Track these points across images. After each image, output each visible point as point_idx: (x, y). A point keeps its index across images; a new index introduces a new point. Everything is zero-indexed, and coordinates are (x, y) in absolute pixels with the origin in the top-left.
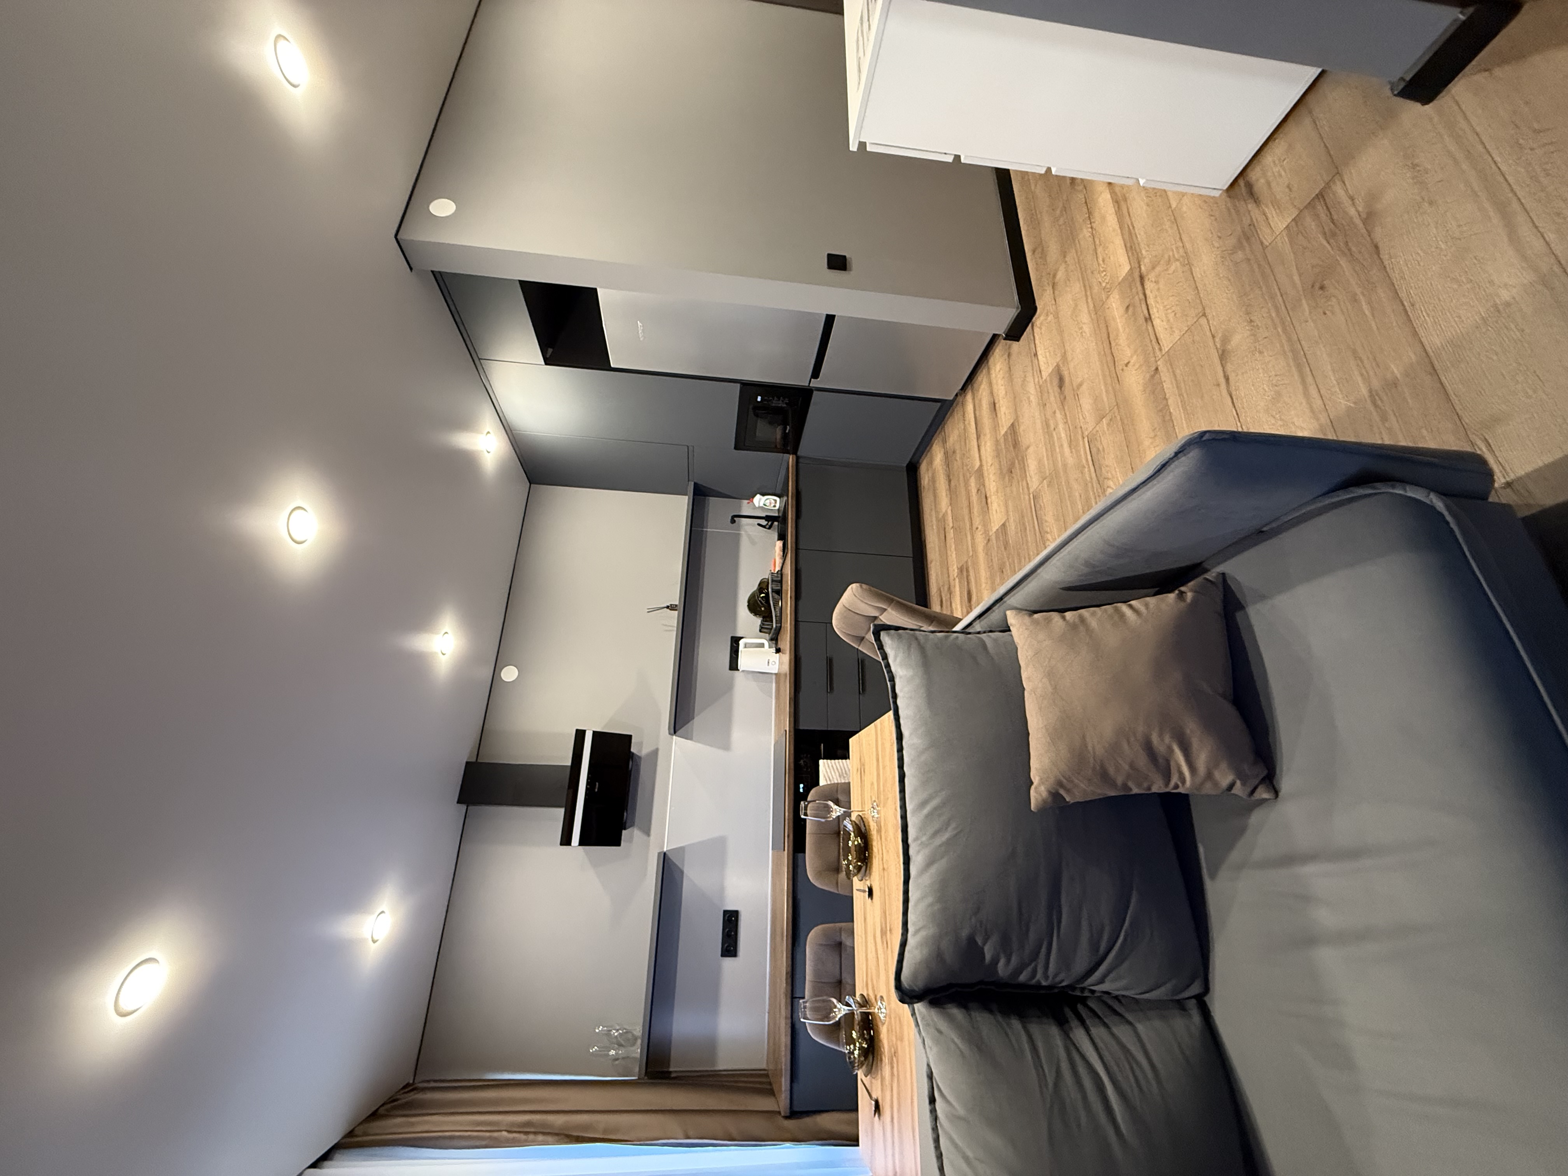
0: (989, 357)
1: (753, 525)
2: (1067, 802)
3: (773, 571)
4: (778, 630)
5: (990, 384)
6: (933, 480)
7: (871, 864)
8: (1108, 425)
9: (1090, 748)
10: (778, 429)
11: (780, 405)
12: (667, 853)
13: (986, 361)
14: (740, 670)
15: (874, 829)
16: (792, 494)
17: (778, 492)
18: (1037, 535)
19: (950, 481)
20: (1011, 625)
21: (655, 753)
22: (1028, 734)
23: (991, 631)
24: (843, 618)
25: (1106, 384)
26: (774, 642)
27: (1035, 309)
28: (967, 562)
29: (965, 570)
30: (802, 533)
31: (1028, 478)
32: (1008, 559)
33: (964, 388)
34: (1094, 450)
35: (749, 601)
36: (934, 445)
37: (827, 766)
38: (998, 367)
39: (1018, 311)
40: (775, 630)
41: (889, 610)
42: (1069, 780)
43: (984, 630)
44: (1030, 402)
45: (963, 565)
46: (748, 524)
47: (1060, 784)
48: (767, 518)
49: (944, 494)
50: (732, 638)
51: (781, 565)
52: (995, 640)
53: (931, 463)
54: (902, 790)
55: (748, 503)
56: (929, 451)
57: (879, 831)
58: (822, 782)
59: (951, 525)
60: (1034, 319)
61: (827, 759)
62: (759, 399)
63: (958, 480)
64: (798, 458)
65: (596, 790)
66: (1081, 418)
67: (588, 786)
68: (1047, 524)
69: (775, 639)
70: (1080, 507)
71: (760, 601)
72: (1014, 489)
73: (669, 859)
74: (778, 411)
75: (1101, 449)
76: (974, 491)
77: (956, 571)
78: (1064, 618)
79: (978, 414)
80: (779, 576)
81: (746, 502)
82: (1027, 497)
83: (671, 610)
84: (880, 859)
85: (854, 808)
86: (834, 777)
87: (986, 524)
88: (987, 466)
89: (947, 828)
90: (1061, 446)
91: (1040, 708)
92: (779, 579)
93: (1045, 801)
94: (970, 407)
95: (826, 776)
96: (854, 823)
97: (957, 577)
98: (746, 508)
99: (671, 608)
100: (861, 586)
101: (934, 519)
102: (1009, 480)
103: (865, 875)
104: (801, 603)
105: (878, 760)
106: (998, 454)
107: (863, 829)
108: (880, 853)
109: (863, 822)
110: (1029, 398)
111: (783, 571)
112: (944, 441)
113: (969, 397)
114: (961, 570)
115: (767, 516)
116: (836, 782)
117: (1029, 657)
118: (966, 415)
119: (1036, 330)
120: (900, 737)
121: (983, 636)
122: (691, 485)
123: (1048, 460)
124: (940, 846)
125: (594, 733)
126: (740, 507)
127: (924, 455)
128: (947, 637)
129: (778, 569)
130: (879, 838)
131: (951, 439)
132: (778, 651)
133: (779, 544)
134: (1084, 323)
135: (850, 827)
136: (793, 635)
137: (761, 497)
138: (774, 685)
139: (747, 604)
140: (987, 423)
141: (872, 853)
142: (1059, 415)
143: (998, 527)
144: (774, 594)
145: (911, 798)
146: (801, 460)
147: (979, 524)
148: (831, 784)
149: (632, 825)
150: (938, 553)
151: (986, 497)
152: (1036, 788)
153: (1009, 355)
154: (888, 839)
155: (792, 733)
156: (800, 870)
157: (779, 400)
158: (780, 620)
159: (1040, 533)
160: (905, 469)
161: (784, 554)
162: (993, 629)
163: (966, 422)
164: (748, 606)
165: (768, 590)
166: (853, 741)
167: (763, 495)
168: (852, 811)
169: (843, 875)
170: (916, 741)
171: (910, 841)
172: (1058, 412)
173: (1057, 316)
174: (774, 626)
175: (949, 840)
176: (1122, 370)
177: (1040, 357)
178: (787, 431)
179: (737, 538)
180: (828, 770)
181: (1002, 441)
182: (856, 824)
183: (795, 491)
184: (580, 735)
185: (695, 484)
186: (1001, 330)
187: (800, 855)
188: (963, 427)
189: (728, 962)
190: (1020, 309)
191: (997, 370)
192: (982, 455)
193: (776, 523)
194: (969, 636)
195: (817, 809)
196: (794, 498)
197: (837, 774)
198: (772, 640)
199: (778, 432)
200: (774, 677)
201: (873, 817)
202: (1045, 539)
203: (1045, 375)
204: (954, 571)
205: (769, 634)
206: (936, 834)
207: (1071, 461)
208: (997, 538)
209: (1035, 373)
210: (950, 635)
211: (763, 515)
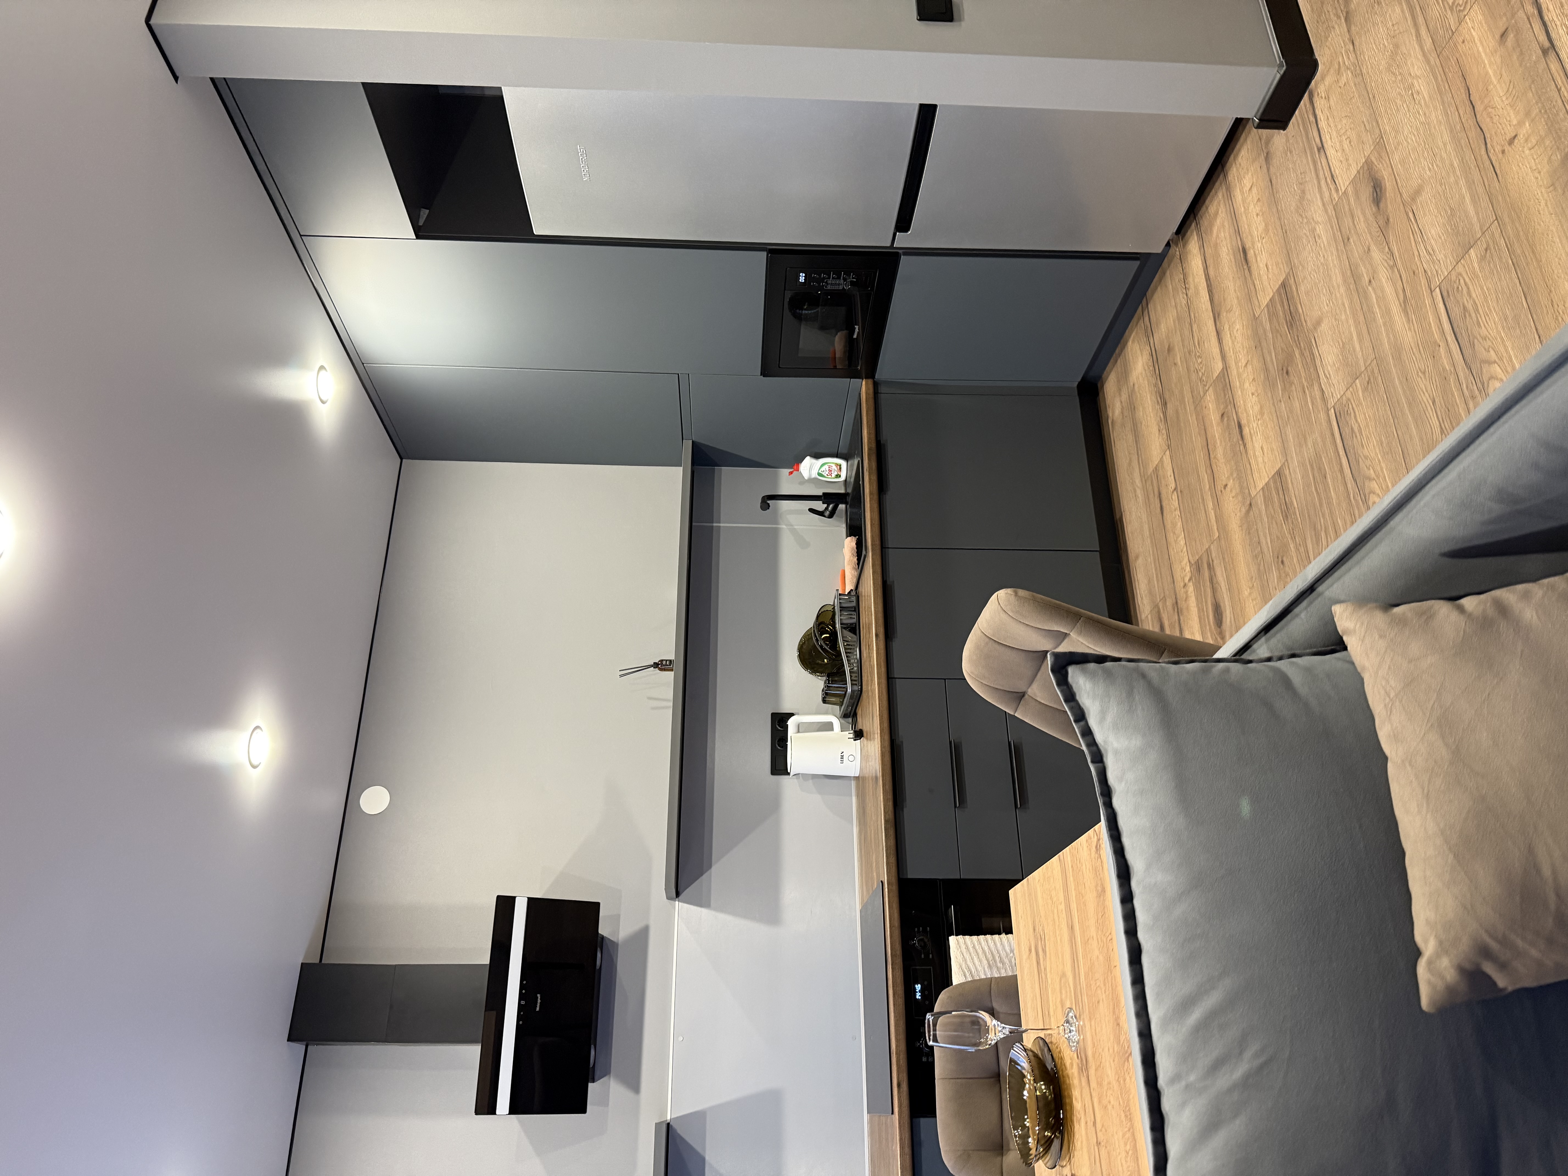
0: (1228, 164)
1: (798, 512)
2: (1502, 990)
3: (840, 592)
4: (857, 698)
5: (1234, 216)
6: (1132, 407)
7: (1071, 1134)
8: (1482, 258)
9: (1547, 872)
10: (837, 338)
11: (841, 287)
12: (672, 1123)
13: (1222, 176)
14: (792, 774)
15: (1072, 1064)
16: (869, 449)
17: (843, 450)
18: (1349, 486)
19: (1165, 404)
20: (1345, 632)
21: (642, 935)
22: (1403, 853)
23: (1293, 656)
24: (984, 657)
25: (1470, 184)
26: (850, 720)
27: (1314, 65)
28: (1208, 551)
29: (1205, 566)
30: (890, 520)
31: (1323, 380)
32: (1293, 538)
33: (1182, 230)
34: (1456, 312)
35: (800, 649)
36: (1130, 343)
37: (963, 947)
38: (1247, 182)
39: (1282, 72)
40: (852, 697)
41: (1073, 635)
42: (1504, 942)
43: (1280, 654)
44: (1315, 237)
45: (1201, 558)
46: (792, 512)
47: (1485, 952)
48: (827, 498)
49: (1154, 429)
50: (774, 715)
51: (855, 580)
52: (1308, 670)
53: (1125, 375)
54: (1138, 980)
55: (791, 473)
56: (1120, 355)
57: (1084, 1067)
58: (957, 978)
59: (1172, 485)
60: (1313, 83)
61: (964, 934)
62: (802, 279)
63: (1182, 401)
64: (876, 385)
65: (538, 1009)
66: (1423, 253)
67: (523, 1002)
68: (1368, 463)
69: (851, 715)
70: (1435, 422)
71: (821, 646)
72: (1297, 404)
73: (675, 1131)
74: (839, 298)
75: (1469, 306)
76: (1213, 417)
77: (1188, 569)
78: (1461, 610)
79: (1212, 272)
80: (854, 599)
81: (785, 471)
82: (1322, 415)
83: (661, 670)
84: (1090, 1124)
85: (1027, 1022)
86: (979, 968)
87: (1242, 474)
88: (1238, 368)
89: (1241, 1053)
90: (1387, 312)
91: (1427, 796)
92: (854, 604)
93: (1451, 990)
94: (1195, 264)
95: (964, 966)
96: (1030, 1053)
97: (1189, 580)
98: (786, 483)
99: (660, 665)
100: (1016, 594)
101: (1136, 474)
102: (1284, 389)
103: (1060, 1156)
104: (896, 645)
105: (1072, 928)
106: (1258, 341)
107: (1050, 1065)
108: (1089, 1110)
109: (1049, 1050)
110: (1313, 230)
111: (860, 589)
112: (1149, 333)
113: (1193, 245)
114: (1197, 567)
115: (826, 495)
116: (983, 977)
117: (1392, 694)
118: (1190, 279)
119: (1319, 103)
120: (1124, 873)
121: (1281, 665)
122: (688, 445)
123: (1360, 341)
124: (1230, 1090)
125: (531, 901)
126: (775, 481)
127: (1110, 365)
128: (1205, 671)
129: (849, 587)
130: (1084, 1080)
131: (1163, 327)
132: (859, 735)
133: (850, 543)
134: (1417, 77)
135: (1024, 1063)
136: (885, 703)
137: (814, 461)
138: (854, 799)
139: (796, 654)
140: (1232, 288)
141: (1072, 1114)
142: (1376, 254)
143: (1267, 480)
144: (847, 633)
145: (1158, 995)
146: (882, 389)
147: (1228, 478)
148: (974, 981)
149: (606, 1073)
150: (1148, 542)
151: (1240, 426)
152: (1430, 962)
153: (1268, 158)
154: (1105, 1083)
155: (895, 888)
156: (925, 1152)
157: (839, 278)
158: (858, 679)
159: (1355, 481)
160: (1076, 388)
161: (859, 560)
162: (1297, 652)
163: (1190, 293)
164: (799, 656)
165: (834, 626)
166: (1014, 894)
167: (817, 456)
168: (1026, 1031)
169: (1013, 1157)
170: (1160, 877)
171: (1162, 1082)
172: (1373, 248)
173: (1359, 74)
174: (849, 690)
175: (1247, 1077)
176: (1503, 152)
177: (1330, 152)
178: (855, 336)
179: (772, 539)
180: (967, 956)
181: (1265, 318)
182: (1036, 1056)
183: (874, 445)
184: (505, 905)
185: (694, 444)
186: (1251, 109)
187: (924, 1122)
188: (1184, 302)
190: (1285, 68)
191: (1247, 188)
192: (1226, 348)
193: (842, 507)
194: (1250, 665)
195: (959, 1026)
196: (874, 457)
197: (985, 962)
198: (845, 716)
199: (838, 343)
200: (853, 783)
201: (1068, 1039)
202: (1367, 492)
203: (1344, 181)
204: (1183, 570)
205: (841, 704)
206: (1216, 1066)
207: (1408, 337)
208: (1268, 500)
209: (1323, 182)
210: (1212, 667)
211: (819, 492)
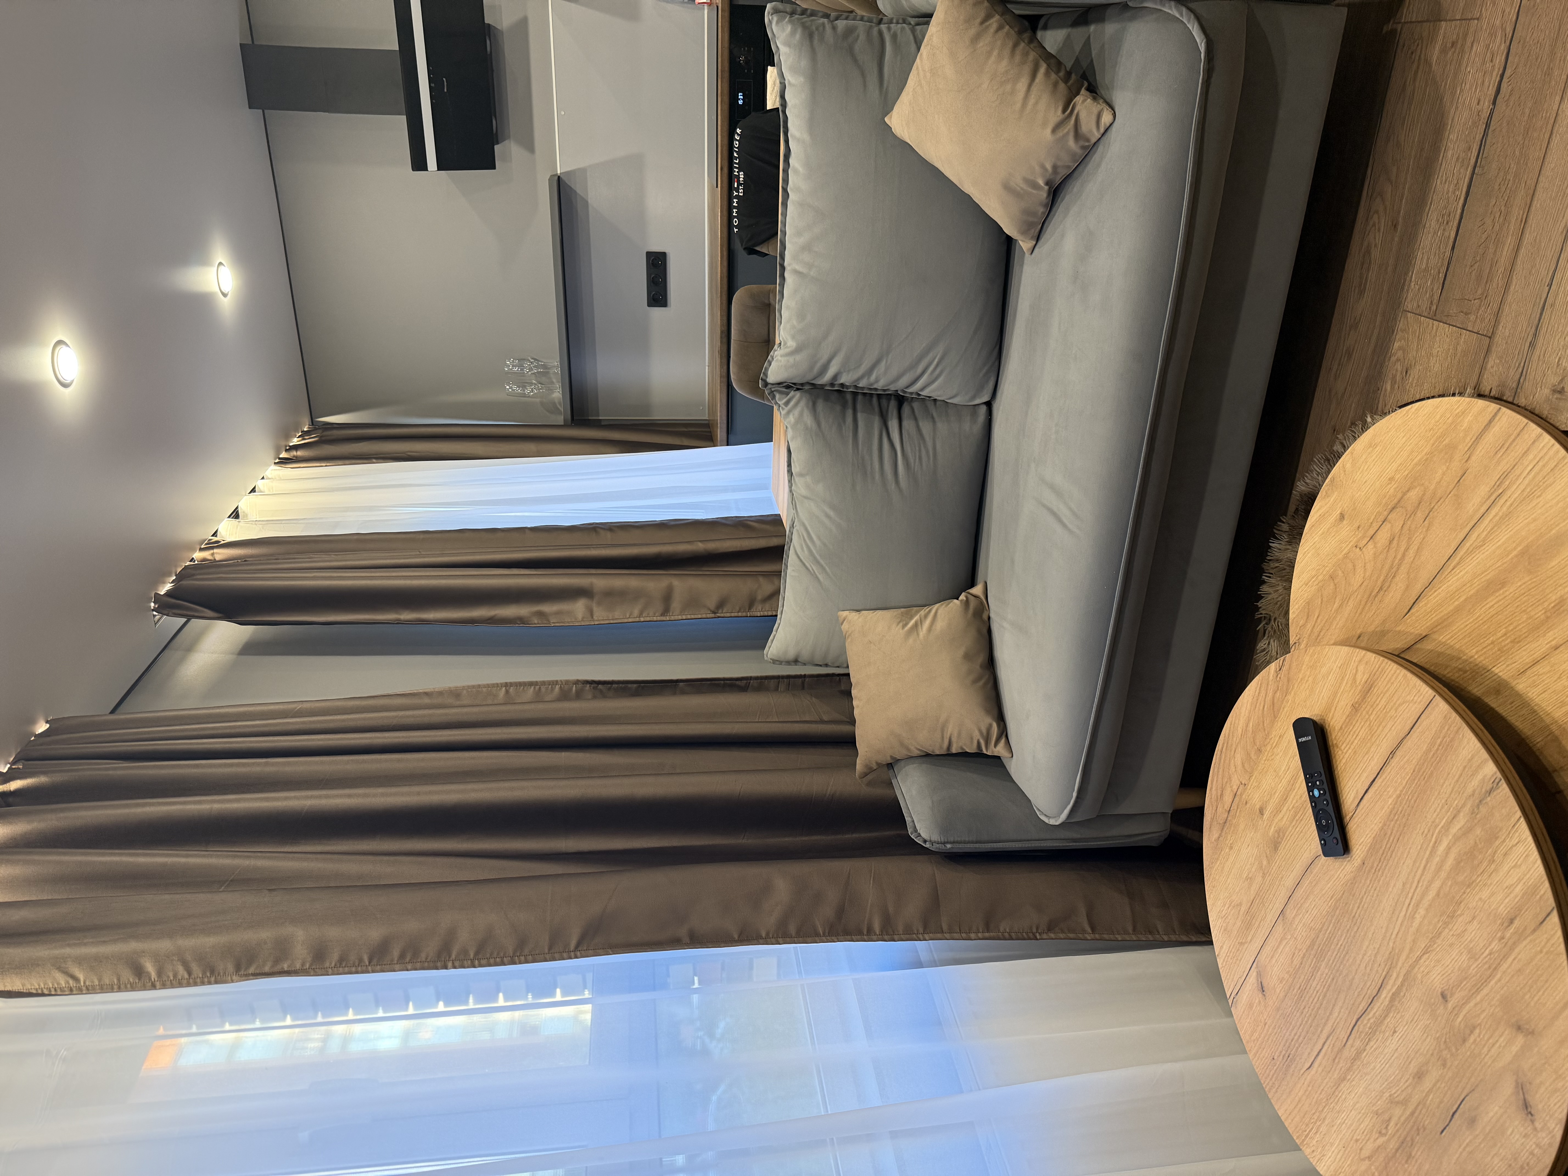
12: (561, 176)
21: (523, 24)
67: (433, 85)
73: (566, 183)
149: (509, 137)
155: (727, 14)
189: (657, 311)
